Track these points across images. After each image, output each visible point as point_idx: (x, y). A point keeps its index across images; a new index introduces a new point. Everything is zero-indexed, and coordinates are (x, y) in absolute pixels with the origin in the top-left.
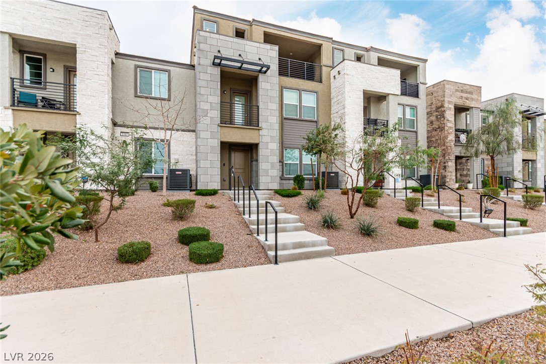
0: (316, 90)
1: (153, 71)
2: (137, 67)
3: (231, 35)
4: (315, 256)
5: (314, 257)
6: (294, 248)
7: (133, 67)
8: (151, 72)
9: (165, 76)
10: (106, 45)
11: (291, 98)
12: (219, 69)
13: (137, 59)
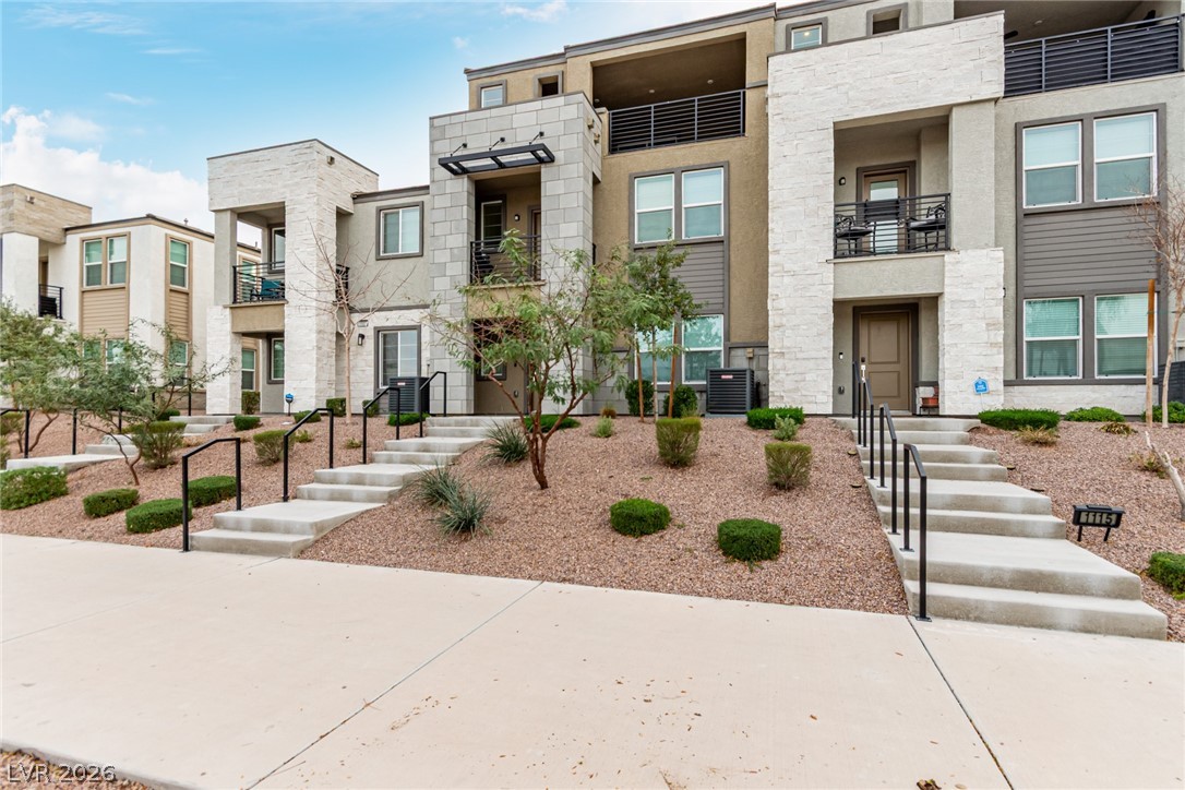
0: (722, 159)
1: (401, 210)
2: (379, 210)
3: (531, 97)
4: (254, 549)
5: (252, 553)
6: (254, 530)
7: (374, 211)
8: (398, 213)
9: (415, 214)
10: (315, 190)
11: (653, 197)
12: (466, 179)
13: (379, 198)
